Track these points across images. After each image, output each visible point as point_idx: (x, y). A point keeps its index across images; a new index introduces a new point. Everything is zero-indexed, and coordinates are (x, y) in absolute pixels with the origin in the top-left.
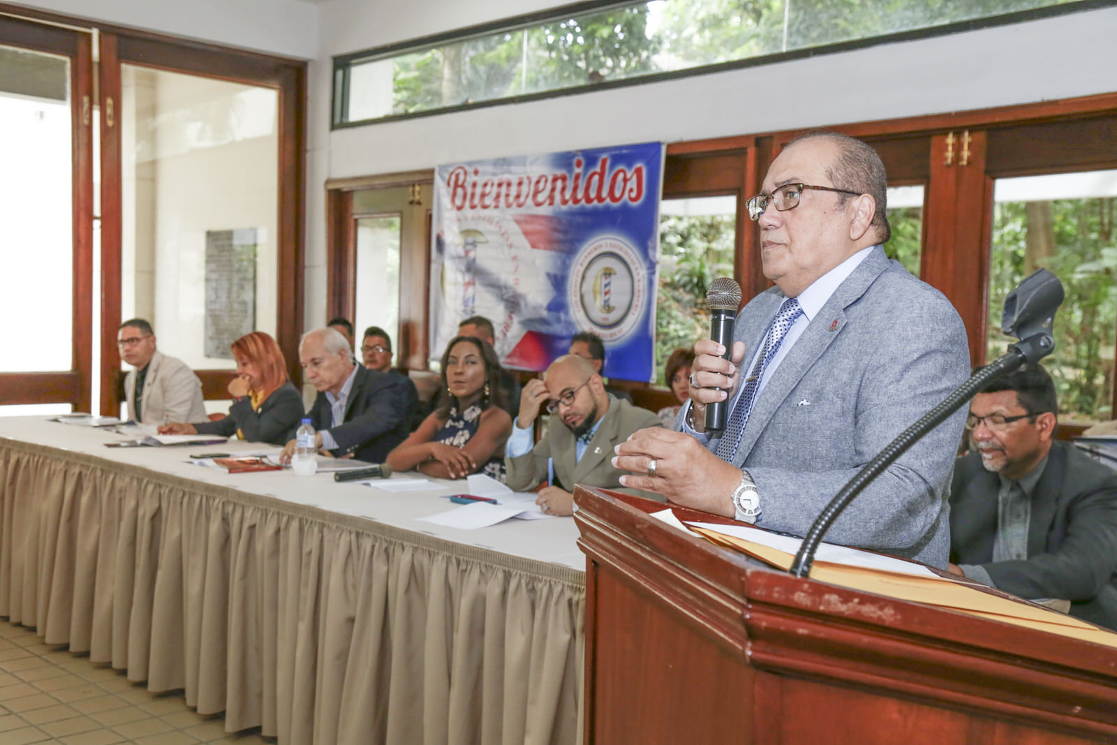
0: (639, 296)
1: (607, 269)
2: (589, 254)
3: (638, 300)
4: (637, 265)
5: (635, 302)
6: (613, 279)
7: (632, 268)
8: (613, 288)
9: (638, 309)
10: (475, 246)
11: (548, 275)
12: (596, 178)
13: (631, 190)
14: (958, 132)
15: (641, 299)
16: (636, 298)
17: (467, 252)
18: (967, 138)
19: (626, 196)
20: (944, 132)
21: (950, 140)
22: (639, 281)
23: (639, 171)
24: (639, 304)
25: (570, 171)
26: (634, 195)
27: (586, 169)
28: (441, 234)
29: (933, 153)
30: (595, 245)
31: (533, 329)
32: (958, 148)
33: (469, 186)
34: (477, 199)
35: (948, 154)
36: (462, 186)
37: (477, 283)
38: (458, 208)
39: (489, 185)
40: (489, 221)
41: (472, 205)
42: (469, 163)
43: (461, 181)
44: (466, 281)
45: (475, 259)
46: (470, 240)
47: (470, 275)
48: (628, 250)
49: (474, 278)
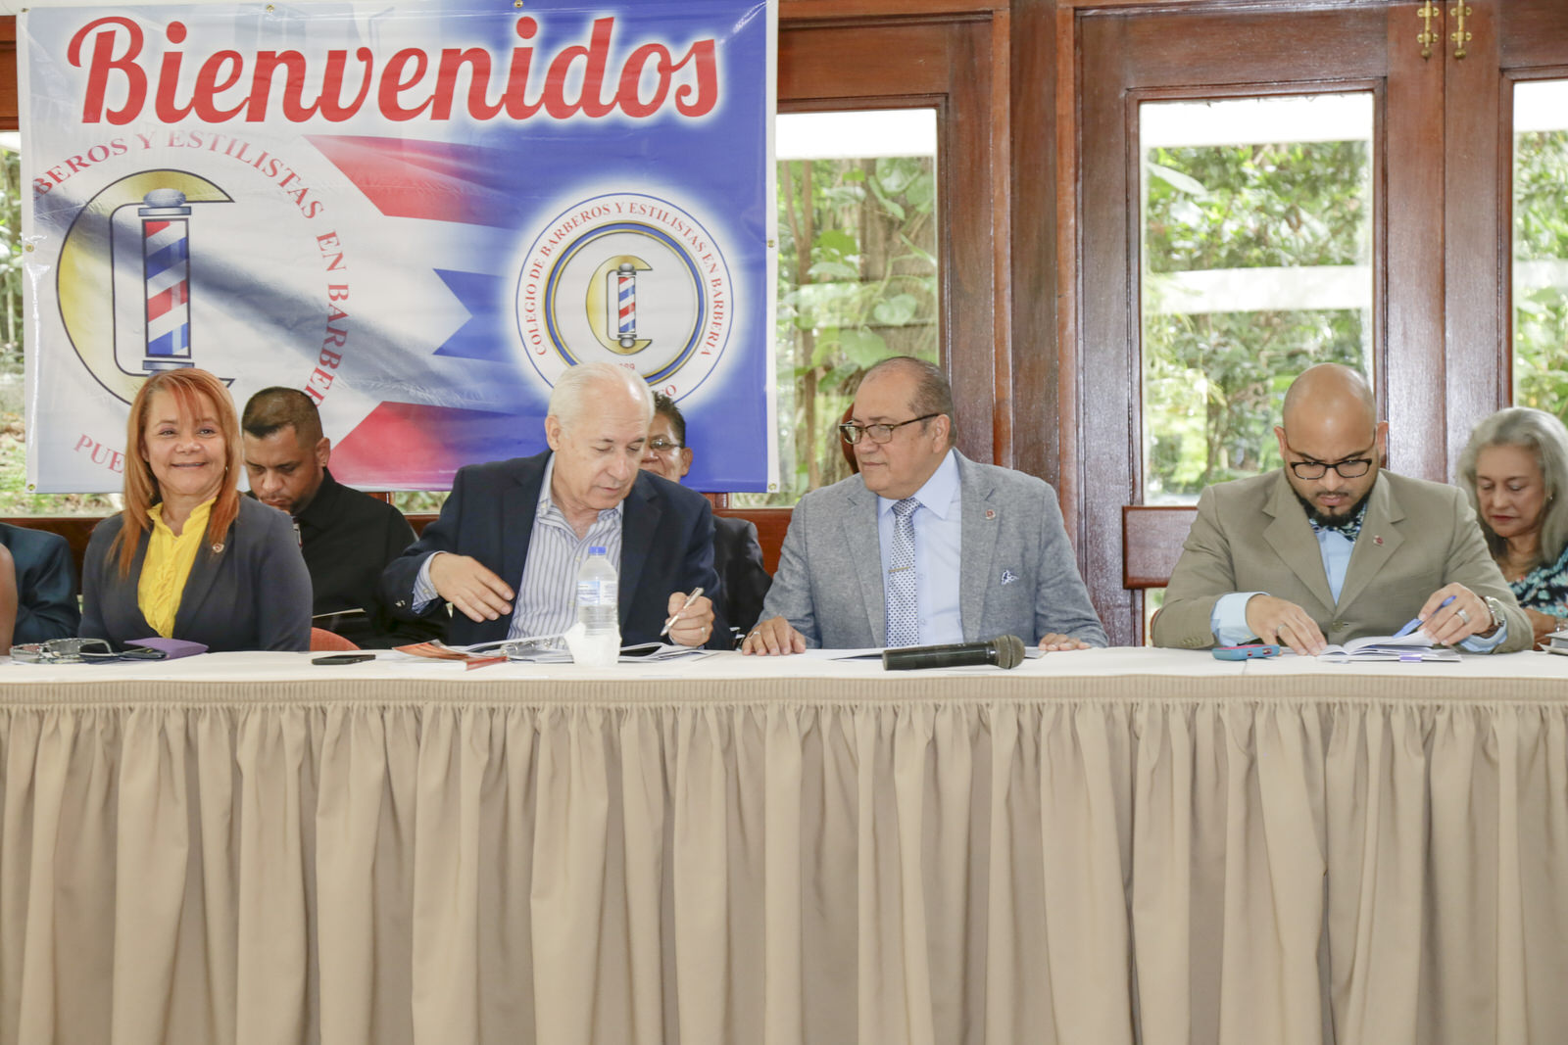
0: (719, 315)
1: (626, 259)
2: (569, 227)
3: (717, 324)
6: (642, 281)
7: (696, 256)
8: (643, 300)
9: (720, 343)
10: (189, 211)
11: (444, 275)
12: (580, 62)
13: (685, 90)
14: (1442, 0)
15: (726, 322)
17: (150, 227)
18: (1461, 9)
19: (670, 103)
21: (1427, 11)
22: (717, 282)
23: (702, 50)
24: (722, 332)
25: (501, 43)
26: (691, 100)
27: (549, 43)
29: (1393, 32)
30: (587, 207)
31: (395, 398)
32: (1443, 25)
33: (151, 64)
34: (183, 96)
35: (1424, 37)
36: (127, 64)
37: (197, 298)
38: (117, 118)
39: (227, 66)
40: (235, 151)
41: (168, 113)
42: (147, 10)
43: (119, 52)
44: (154, 291)
45: (186, 241)
46: (165, 195)
47: (168, 280)
48: (682, 217)
49: (186, 287)
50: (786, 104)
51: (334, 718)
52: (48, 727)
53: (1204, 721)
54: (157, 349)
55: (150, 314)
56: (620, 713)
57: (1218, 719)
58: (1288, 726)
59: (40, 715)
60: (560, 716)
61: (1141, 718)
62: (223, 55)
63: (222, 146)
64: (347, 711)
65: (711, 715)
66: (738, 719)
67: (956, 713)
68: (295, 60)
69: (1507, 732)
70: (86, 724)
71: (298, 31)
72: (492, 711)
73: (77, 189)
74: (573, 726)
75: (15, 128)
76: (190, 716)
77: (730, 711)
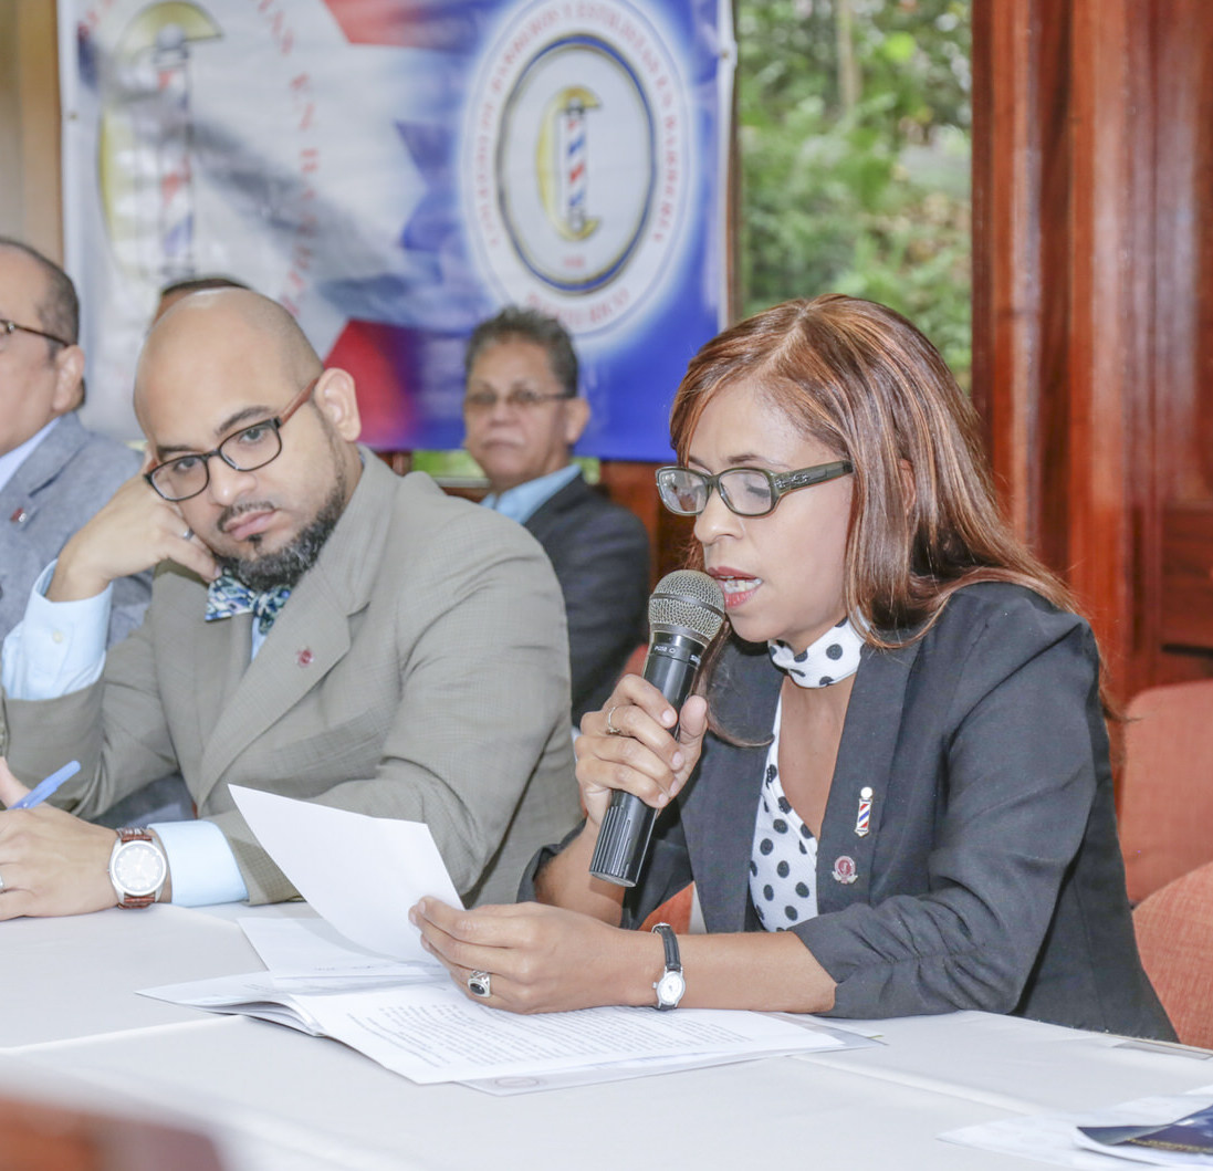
0: (672, 177)
1: (574, 92)
2: (518, 46)
3: (670, 190)
4: (664, 70)
5: (661, 197)
6: (592, 122)
7: (649, 80)
8: (593, 156)
9: (672, 220)
11: (403, 129)
15: (678, 185)
16: (662, 182)
17: (164, 77)
22: (670, 123)
24: (675, 201)
28: (88, 23)
31: (363, 314)
46: (170, 33)
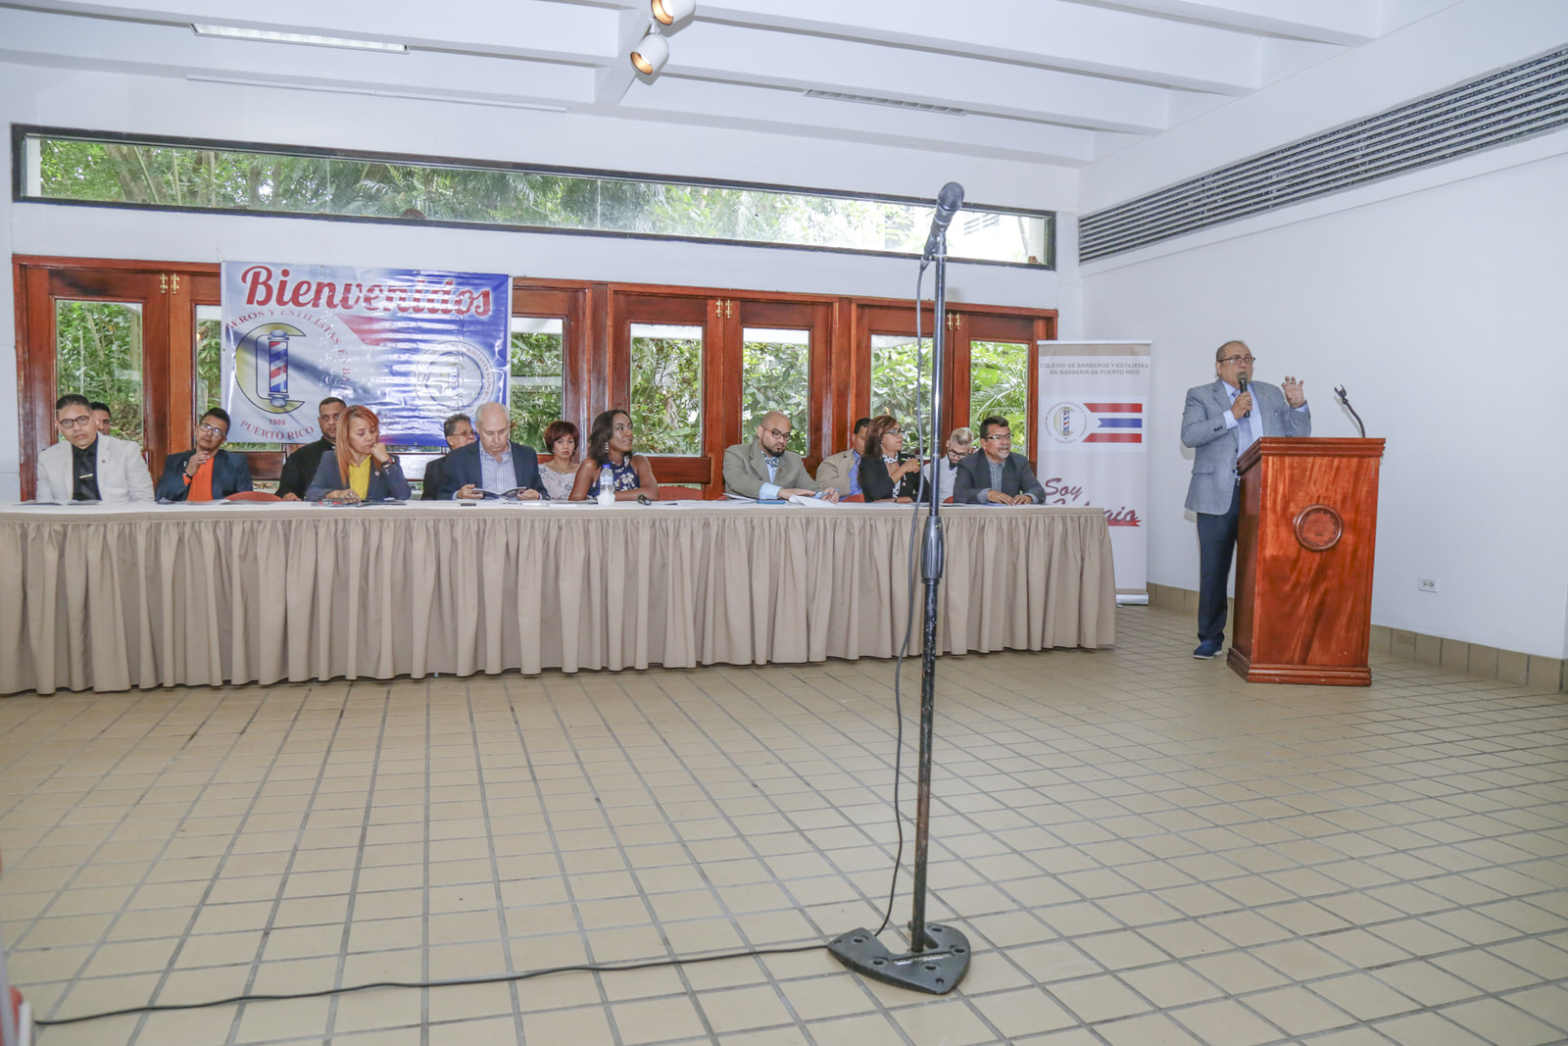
0: (489, 386)
7: (482, 365)
10: (288, 339)
13: (478, 307)
14: (724, 299)
15: (491, 388)
16: (485, 387)
17: (272, 344)
18: (728, 303)
19: (473, 309)
20: (715, 298)
21: (719, 303)
22: (488, 374)
26: (480, 310)
29: (709, 309)
32: (724, 309)
33: (275, 285)
34: (287, 296)
35: (718, 311)
36: (265, 283)
37: (291, 371)
38: (260, 303)
39: (305, 287)
40: (308, 317)
41: (280, 302)
42: (276, 265)
43: (262, 278)
44: (273, 368)
45: (286, 350)
46: (279, 332)
47: (279, 364)
48: (476, 351)
49: (286, 366)
50: (516, 314)
51: (489, 522)
52: (385, 525)
53: (773, 523)
54: (274, 389)
55: (272, 375)
56: (589, 521)
57: (777, 522)
58: (798, 523)
59: (381, 521)
60: (569, 522)
61: (755, 522)
62: (304, 282)
63: (302, 315)
64: (493, 520)
65: (620, 521)
66: (629, 522)
67: (699, 520)
68: (332, 287)
69: (857, 525)
70: (398, 524)
71: (333, 276)
72: (544, 520)
73: (244, 328)
74: (574, 526)
75: (220, 305)
76: (436, 522)
77: (626, 520)
